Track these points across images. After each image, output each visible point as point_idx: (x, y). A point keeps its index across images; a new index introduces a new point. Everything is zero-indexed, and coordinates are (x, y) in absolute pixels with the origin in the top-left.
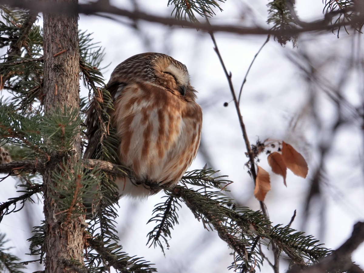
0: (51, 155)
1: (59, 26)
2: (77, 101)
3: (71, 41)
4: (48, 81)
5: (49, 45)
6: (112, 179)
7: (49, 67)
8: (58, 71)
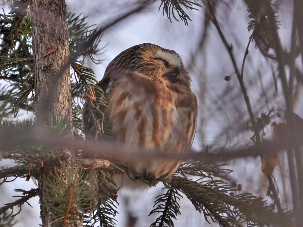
0: (45, 159)
1: (47, 26)
2: (68, 101)
3: (60, 40)
4: (39, 82)
5: (38, 46)
6: (109, 176)
7: (38, 68)
8: (48, 72)
